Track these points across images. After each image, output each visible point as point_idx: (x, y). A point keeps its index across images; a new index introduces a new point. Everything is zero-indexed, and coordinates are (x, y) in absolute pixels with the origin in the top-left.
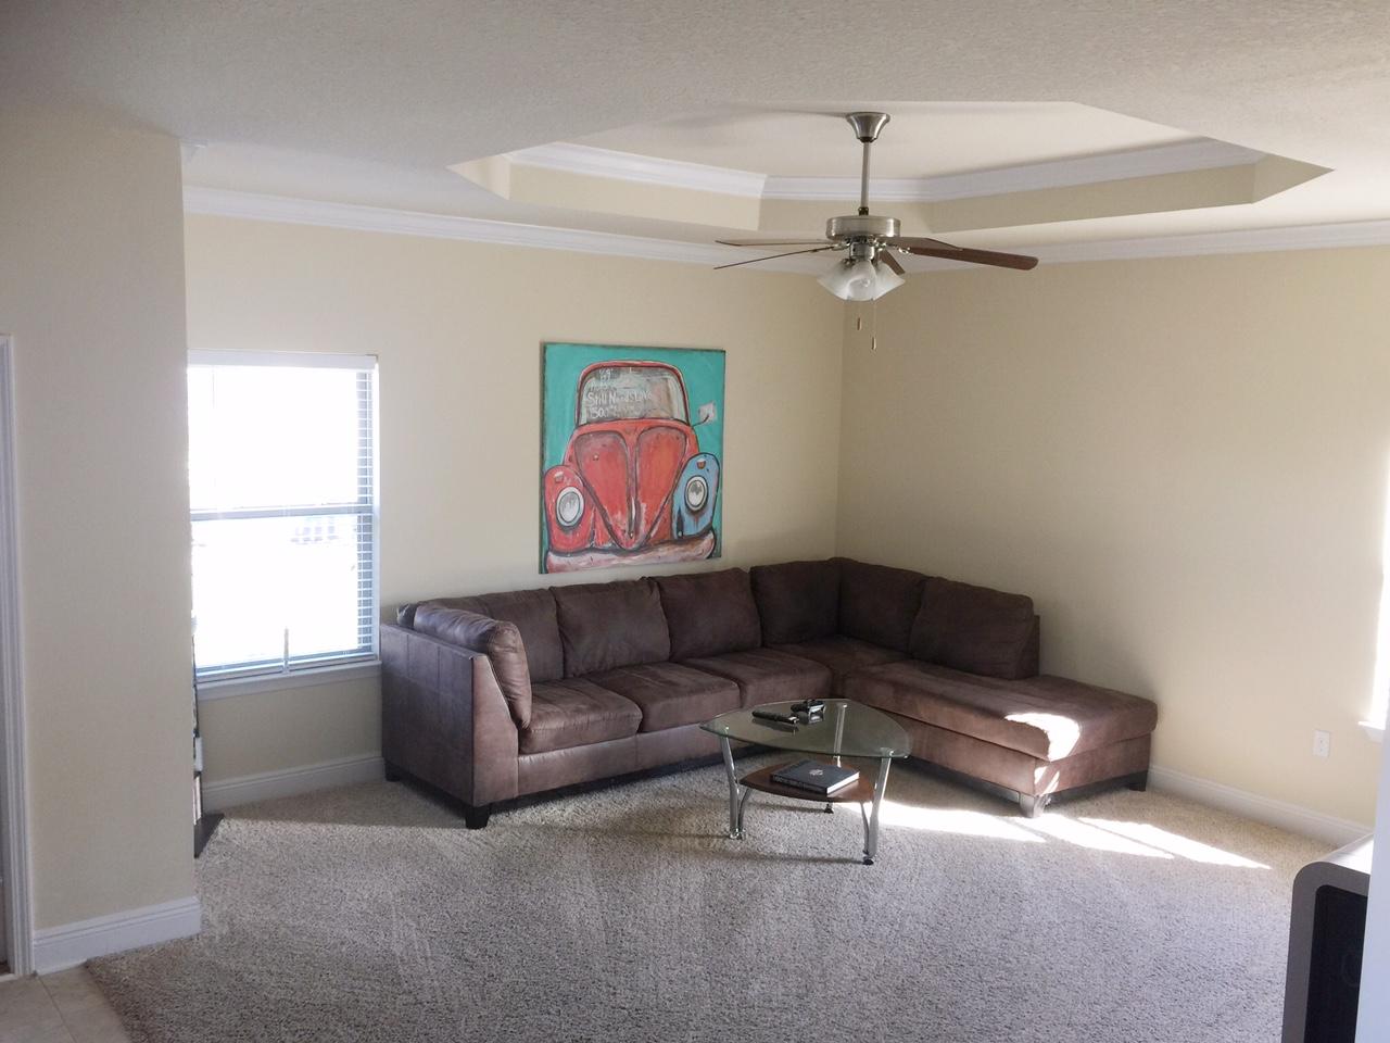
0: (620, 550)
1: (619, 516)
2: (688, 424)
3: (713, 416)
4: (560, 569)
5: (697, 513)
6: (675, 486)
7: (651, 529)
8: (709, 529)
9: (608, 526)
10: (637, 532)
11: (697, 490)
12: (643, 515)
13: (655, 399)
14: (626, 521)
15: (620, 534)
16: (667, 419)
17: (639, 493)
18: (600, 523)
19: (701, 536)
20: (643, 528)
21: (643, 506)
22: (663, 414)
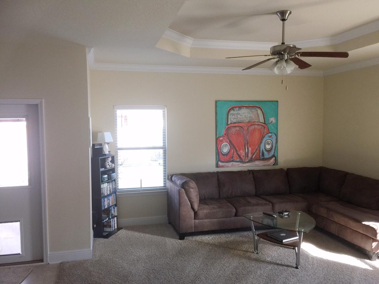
0: (242, 161)
1: (242, 151)
2: (265, 124)
3: (274, 121)
4: (222, 167)
5: (269, 151)
6: (261, 143)
7: (253, 156)
8: (273, 156)
9: (238, 154)
10: (248, 157)
11: (269, 144)
12: (250, 151)
13: (254, 116)
14: (244, 153)
15: (242, 157)
16: (257, 122)
17: (248, 144)
18: (235, 153)
19: (270, 158)
20: (250, 155)
21: (250, 149)
22: (256, 121)
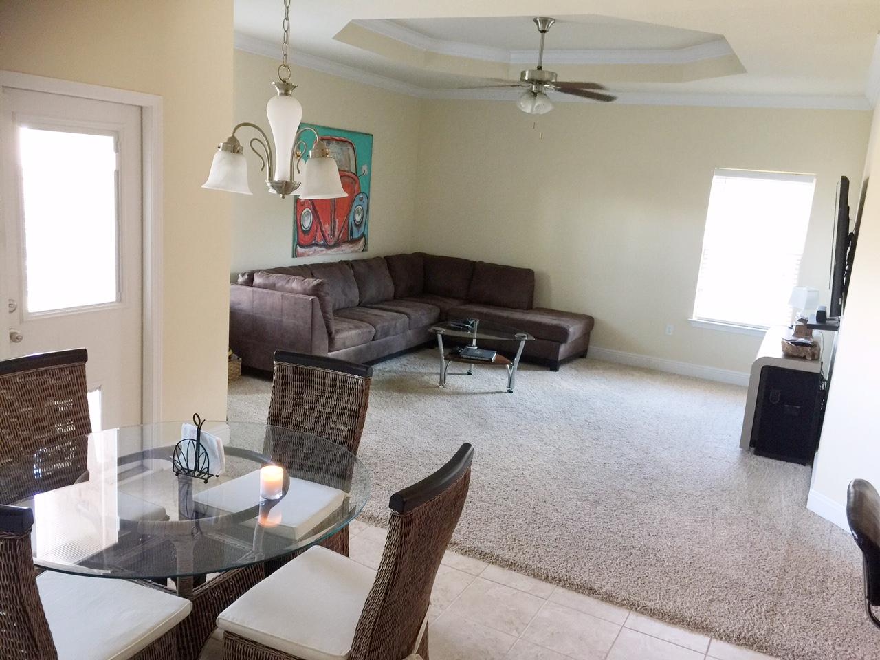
0: (327, 246)
1: (327, 226)
2: (356, 175)
3: (367, 172)
4: (302, 255)
5: (358, 226)
6: (350, 211)
7: (340, 234)
8: (363, 235)
9: (322, 231)
10: (334, 236)
11: (359, 213)
12: (337, 226)
13: (343, 160)
14: (329, 229)
15: (327, 236)
16: (348, 172)
17: (336, 213)
18: (319, 230)
19: (359, 240)
20: (337, 234)
21: (337, 220)
22: (347, 169)
